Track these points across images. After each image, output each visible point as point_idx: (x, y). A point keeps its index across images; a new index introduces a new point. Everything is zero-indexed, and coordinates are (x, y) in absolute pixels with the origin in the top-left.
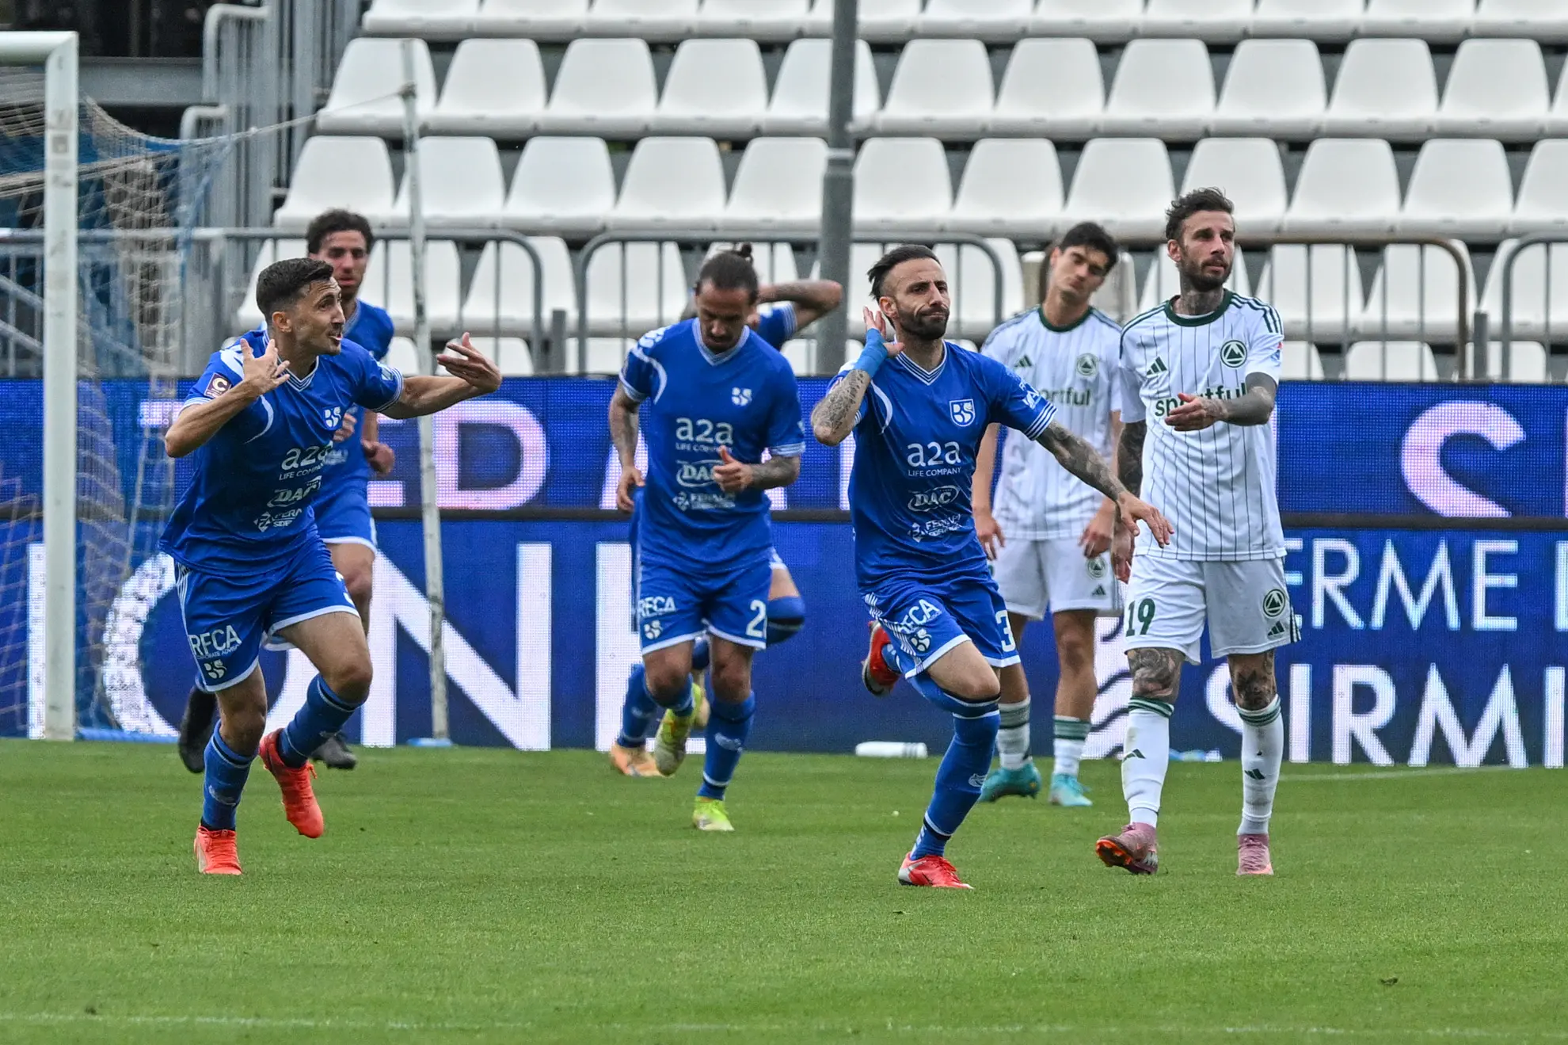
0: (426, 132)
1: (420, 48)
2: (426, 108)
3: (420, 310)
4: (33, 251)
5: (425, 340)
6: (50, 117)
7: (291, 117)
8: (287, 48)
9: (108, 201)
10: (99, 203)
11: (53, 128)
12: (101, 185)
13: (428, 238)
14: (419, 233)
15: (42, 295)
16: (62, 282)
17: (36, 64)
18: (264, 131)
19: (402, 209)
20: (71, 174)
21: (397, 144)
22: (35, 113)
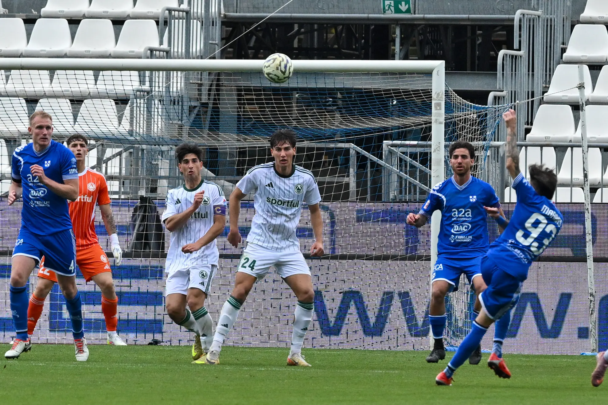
0: (588, 103)
1: (586, 68)
2: (588, 93)
3: (586, 176)
4: (427, 150)
5: (587, 188)
6: (434, 95)
7: (533, 97)
8: (531, 68)
9: (458, 130)
10: (454, 131)
11: (435, 100)
12: (455, 124)
13: (589, 146)
14: (585, 145)
15: (430, 169)
16: (438, 163)
17: (428, 73)
18: (522, 102)
19: (578, 134)
20: (442, 119)
21: (576, 107)
22: (428, 93)
